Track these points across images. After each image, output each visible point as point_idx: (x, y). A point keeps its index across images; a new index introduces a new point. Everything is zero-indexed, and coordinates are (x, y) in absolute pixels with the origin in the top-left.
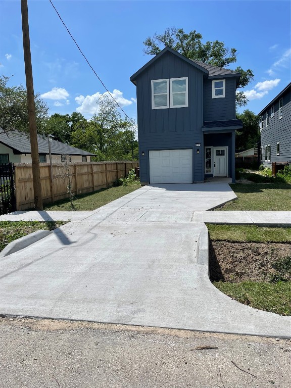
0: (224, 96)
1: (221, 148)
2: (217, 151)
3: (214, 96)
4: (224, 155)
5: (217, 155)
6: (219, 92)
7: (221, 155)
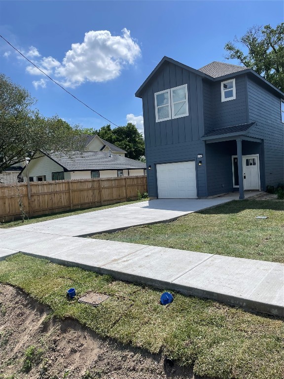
0: (234, 97)
1: (250, 157)
2: (247, 161)
3: (223, 99)
4: (254, 164)
5: (247, 164)
6: (228, 94)
7: (251, 164)
